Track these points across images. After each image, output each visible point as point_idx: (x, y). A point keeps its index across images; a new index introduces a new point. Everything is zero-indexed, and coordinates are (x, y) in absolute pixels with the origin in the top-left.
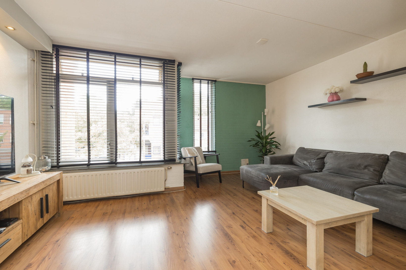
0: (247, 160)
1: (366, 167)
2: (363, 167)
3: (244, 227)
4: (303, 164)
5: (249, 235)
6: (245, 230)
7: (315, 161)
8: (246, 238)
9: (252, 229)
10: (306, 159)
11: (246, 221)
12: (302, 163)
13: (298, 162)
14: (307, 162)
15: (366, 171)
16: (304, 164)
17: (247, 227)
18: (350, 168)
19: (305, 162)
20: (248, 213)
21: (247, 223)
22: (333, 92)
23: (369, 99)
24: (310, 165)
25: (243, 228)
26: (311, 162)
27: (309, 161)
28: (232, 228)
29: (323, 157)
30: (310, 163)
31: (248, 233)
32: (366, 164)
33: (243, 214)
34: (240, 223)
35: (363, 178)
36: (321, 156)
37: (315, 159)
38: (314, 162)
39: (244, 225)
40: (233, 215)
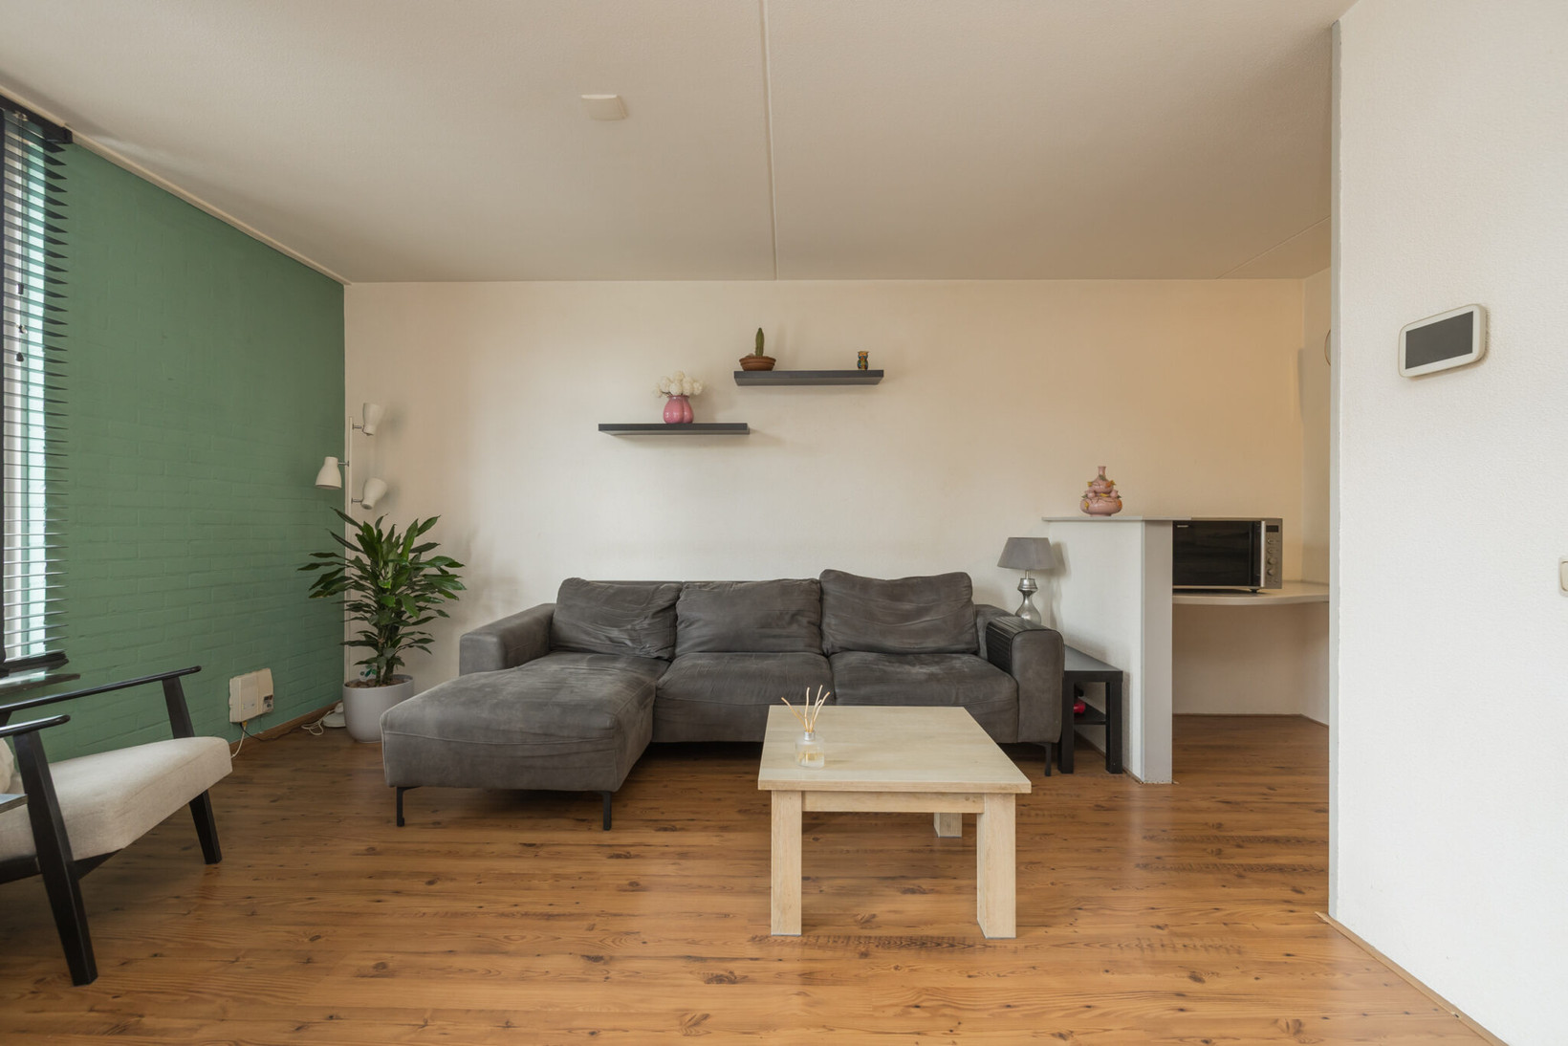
0: (266, 674)
1: (794, 618)
2: (787, 618)
3: (721, 973)
4: (609, 643)
7: (647, 621)
9: (752, 959)
10: (615, 623)
12: (603, 638)
13: (585, 639)
14: (621, 631)
15: (795, 627)
16: (611, 639)
17: (734, 967)
18: (763, 627)
19: (615, 633)
22: (675, 390)
23: (755, 431)
24: (632, 640)
25: (727, 981)
26: (635, 630)
27: (629, 627)
29: (667, 604)
30: (634, 634)
32: (794, 608)
35: (793, 649)
36: (662, 602)
37: (646, 618)
38: (646, 626)
39: (719, 969)
40: (599, 966)
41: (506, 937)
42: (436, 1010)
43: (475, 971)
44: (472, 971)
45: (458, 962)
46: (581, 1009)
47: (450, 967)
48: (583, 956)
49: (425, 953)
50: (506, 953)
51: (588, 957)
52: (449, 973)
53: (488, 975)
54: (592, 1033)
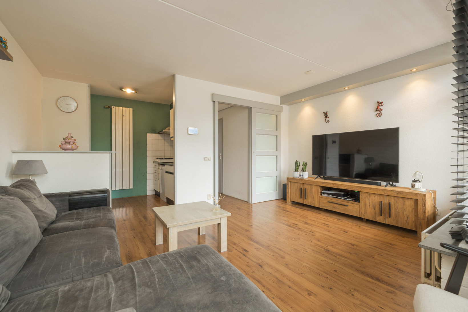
3: (244, 251)
5: (239, 245)
6: (242, 248)
8: (241, 242)
9: (237, 250)
11: (243, 257)
17: (241, 251)
20: (242, 269)
21: (241, 255)
25: (245, 249)
28: (255, 249)
31: (240, 246)
33: (248, 266)
34: (248, 254)
39: (244, 252)
40: (261, 264)
41: (274, 283)
42: (299, 275)
43: (286, 278)
44: (287, 279)
45: (289, 283)
46: (272, 260)
47: (292, 283)
48: (262, 268)
49: (296, 291)
50: (277, 278)
51: (261, 267)
52: (292, 281)
53: (284, 275)
54: (274, 256)
